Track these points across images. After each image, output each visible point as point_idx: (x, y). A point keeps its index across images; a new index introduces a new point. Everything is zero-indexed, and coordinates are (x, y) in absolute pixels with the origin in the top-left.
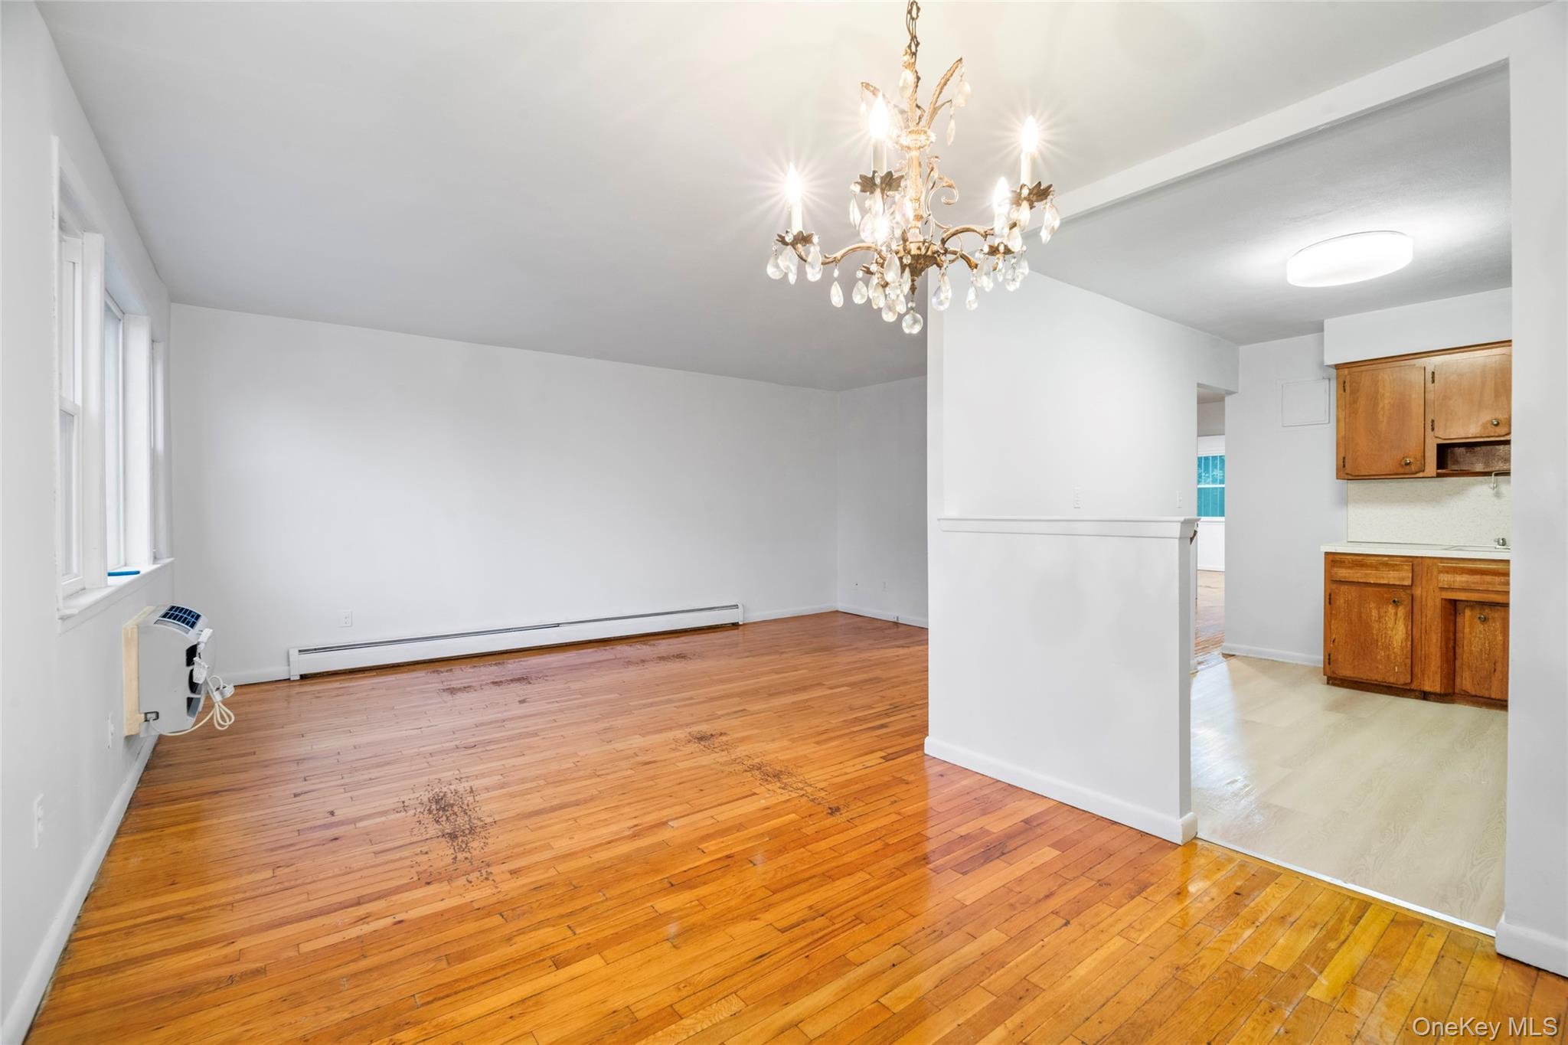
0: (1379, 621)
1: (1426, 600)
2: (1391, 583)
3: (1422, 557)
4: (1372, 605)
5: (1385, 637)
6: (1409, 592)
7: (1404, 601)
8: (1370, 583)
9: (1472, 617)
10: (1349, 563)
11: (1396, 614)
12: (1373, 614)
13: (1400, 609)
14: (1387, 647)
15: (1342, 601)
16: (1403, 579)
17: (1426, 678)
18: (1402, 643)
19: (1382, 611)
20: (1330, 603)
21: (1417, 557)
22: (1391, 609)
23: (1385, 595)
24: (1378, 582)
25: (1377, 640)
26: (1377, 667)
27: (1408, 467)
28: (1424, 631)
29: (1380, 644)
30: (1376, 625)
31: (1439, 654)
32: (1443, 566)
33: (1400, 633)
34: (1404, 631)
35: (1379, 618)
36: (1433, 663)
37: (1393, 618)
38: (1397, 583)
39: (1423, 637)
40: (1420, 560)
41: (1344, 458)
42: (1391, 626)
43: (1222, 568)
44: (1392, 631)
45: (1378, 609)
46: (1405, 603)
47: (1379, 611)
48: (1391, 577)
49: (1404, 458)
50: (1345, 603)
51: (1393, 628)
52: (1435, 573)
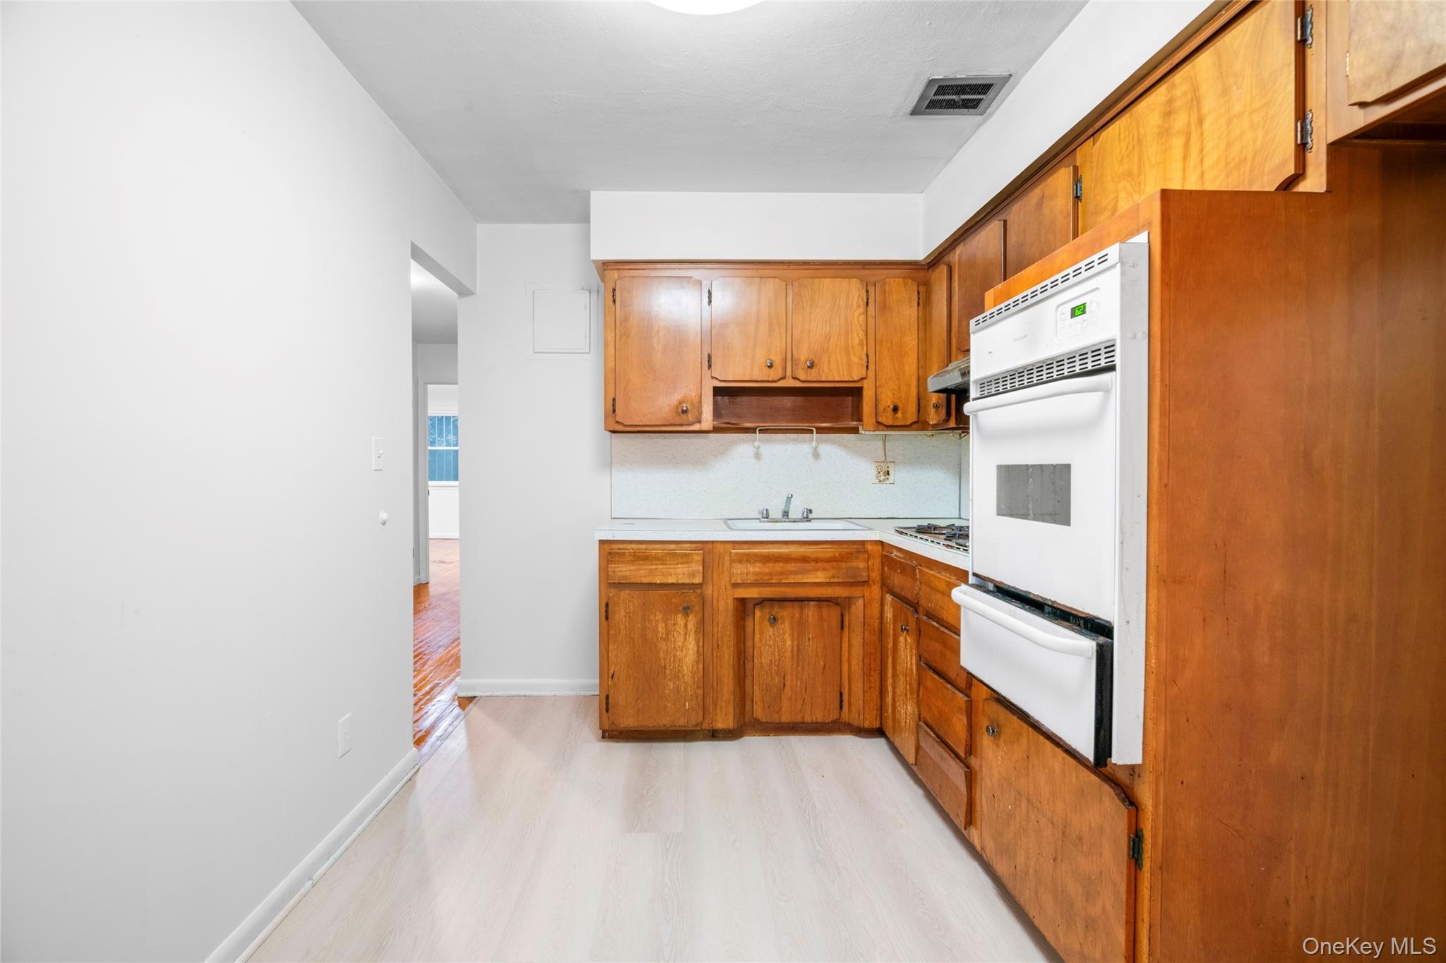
0: (666, 639)
1: (718, 601)
2: (680, 582)
3: (713, 542)
4: (659, 616)
5: (674, 661)
6: (699, 591)
7: (694, 606)
8: (656, 584)
9: (762, 618)
10: (630, 555)
11: (686, 626)
12: (660, 629)
13: (690, 618)
14: (676, 676)
15: (623, 613)
16: (693, 575)
17: (718, 711)
18: (693, 666)
19: (670, 623)
20: (607, 618)
21: (707, 542)
22: (680, 620)
23: (674, 600)
24: (665, 581)
25: (665, 667)
26: (665, 707)
27: (684, 416)
28: (715, 645)
29: (668, 671)
30: (662, 645)
31: (732, 675)
32: (737, 554)
33: (691, 652)
34: (696, 649)
35: (667, 635)
36: (726, 688)
37: (682, 632)
38: (687, 581)
39: (715, 655)
40: (710, 546)
41: (614, 400)
42: (680, 644)
43: (456, 535)
44: (682, 651)
45: (665, 621)
46: (696, 608)
47: (666, 625)
48: (679, 573)
49: (680, 403)
50: (625, 616)
51: (683, 647)
52: (727, 564)
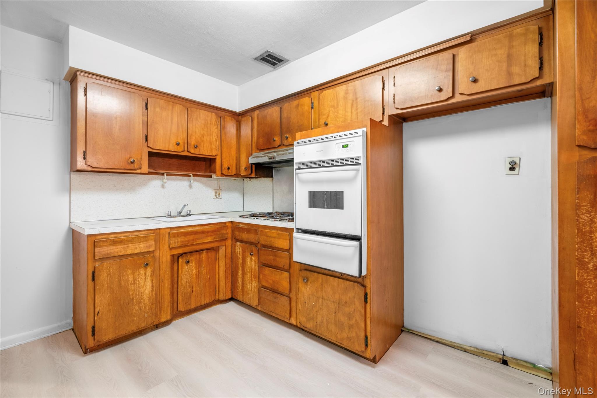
0: (134, 283)
1: (162, 258)
2: (142, 251)
3: (160, 229)
4: (129, 272)
5: (139, 294)
6: (152, 255)
7: (150, 263)
8: (128, 255)
10: (111, 241)
11: (145, 274)
12: (130, 279)
13: (148, 269)
14: (140, 302)
15: (105, 275)
16: (150, 247)
17: (162, 313)
18: (149, 294)
19: (136, 274)
20: (94, 280)
21: (157, 229)
22: (142, 271)
23: (139, 262)
24: (133, 252)
25: (133, 299)
26: (133, 320)
27: (132, 165)
28: (161, 280)
29: (135, 301)
30: (132, 287)
31: (169, 293)
32: (173, 233)
33: (148, 287)
34: (151, 285)
35: (134, 281)
36: (166, 301)
37: (143, 278)
38: (146, 250)
39: (160, 285)
40: (158, 231)
41: (85, 152)
42: (142, 284)
44: (143, 287)
45: (133, 274)
46: (151, 264)
47: (134, 276)
48: (140, 247)
49: (130, 158)
50: (107, 277)
51: (144, 285)
52: (167, 238)
